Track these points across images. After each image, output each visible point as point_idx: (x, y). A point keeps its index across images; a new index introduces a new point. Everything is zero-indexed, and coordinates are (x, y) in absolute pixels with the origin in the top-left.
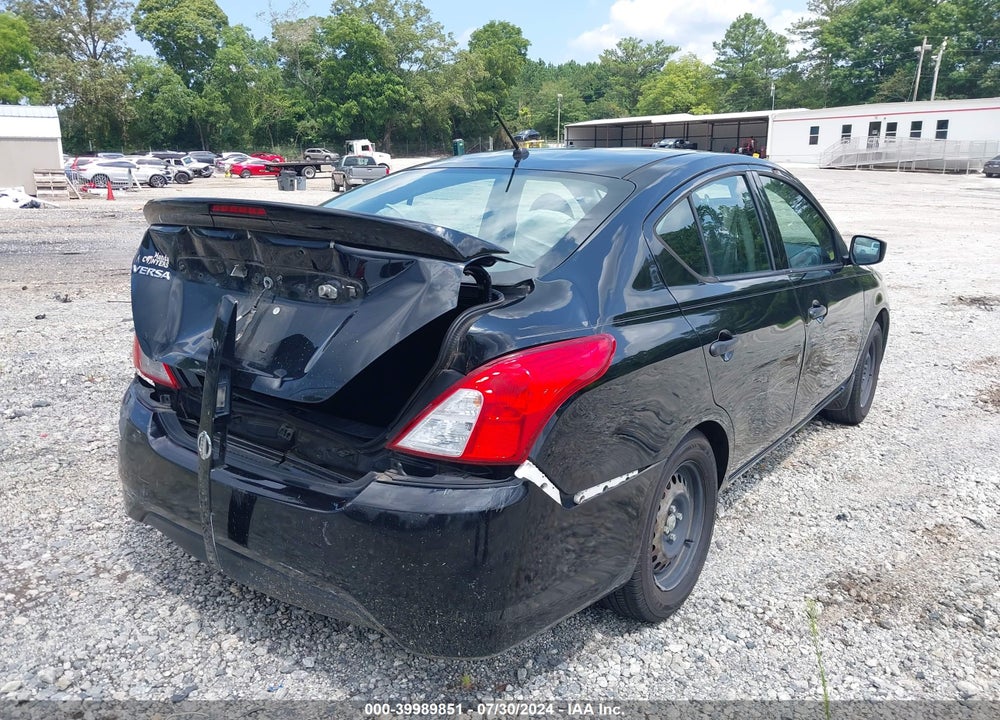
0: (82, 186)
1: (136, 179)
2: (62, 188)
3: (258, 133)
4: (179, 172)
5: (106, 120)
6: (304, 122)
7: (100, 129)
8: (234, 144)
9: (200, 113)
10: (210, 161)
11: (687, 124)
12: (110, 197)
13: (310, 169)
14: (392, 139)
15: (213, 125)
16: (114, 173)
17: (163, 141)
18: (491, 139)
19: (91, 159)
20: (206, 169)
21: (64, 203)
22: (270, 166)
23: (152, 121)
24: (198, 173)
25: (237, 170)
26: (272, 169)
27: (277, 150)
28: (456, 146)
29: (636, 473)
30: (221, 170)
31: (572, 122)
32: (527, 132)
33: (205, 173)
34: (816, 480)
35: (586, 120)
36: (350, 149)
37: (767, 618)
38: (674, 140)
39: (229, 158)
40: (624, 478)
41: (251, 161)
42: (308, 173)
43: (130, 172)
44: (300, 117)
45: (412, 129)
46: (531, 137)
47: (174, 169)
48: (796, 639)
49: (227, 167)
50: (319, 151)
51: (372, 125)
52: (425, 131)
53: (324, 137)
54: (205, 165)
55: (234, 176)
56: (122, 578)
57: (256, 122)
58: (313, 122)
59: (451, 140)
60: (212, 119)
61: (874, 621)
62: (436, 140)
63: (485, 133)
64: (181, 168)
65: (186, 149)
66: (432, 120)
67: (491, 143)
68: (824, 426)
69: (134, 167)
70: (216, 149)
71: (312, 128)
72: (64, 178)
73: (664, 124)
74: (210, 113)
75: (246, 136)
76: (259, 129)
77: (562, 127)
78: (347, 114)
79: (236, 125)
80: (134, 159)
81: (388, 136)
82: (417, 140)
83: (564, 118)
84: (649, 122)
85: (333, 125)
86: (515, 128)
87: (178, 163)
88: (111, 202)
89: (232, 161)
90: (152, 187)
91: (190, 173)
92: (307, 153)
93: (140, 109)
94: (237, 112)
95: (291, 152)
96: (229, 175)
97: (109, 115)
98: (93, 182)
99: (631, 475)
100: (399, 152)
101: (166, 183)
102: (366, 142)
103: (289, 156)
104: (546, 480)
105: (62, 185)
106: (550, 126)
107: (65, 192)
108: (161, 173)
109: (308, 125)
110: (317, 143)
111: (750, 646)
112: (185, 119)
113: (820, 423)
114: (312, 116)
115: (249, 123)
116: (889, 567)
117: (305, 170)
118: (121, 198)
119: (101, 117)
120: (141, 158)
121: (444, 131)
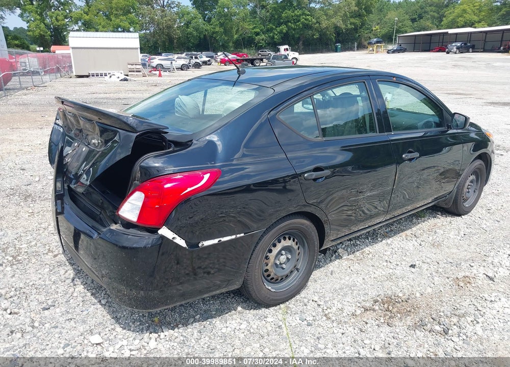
0: (150, 70)
1: (174, 66)
2: (139, 71)
3: (236, 42)
4: (196, 62)
5: (167, 37)
6: (258, 36)
7: (164, 42)
8: (224, 48)
9: (208, 33)
10: (212, 57)
11: (471, 33)
12: (160, 75)
13: (258, 61)
14: (303, 44)
15: (215, 38)
16: (166, 64)
17: (192, 47)
18: (356, 43)
19: (156, 57)
20: (209, 61)
21: (139, 79)
22: (239, 59)
23: (187, 37)
24: (205, 63)
25: (223, 62)
26: (239, 61)
27: (245, 51)
28: (336, 47)
29: (242, 235)
30: (216, 61)
31: (403, 33)
32: (375, 40)
33: (208, 63)
34: (414, 245)
35: (411, 32)
36: (278, 50)
37: (327, 312)
38: (461, 43)
39: (220, 55)
40: (234, 237)
41: (231, 56)
42: (257, 63)
43: (172, 63)
44: (257, 34)
45: (314, 39)
46: (378, 42)
47: (194, 61)
48: (335, 324)
49: (219, 60)
50: (265, 51)
51: (293, 38)
52: (321, 40)
53: (269, 44)
54: (209, 59)
55: (222, 64)
56: (55, 256)
57: (236, 36)
58: (263, 36)
59: (334, 44)
60: (214, 35)
61: (386, 321)
62: (327, 44)
63: (353, 41)
64: (197, 61)
65: (201, 51)
66: (325, 34)
67: (356, 46)
68: (442, 215)
69: (174, 60)
70: (215, 51)
71: (263, 40)
72: (140, 67)
73: (456, 34)
74: (214, 33)
75: (231, 44)
76: (237, 40)
77: (396, 36)
78: (281, 32)
79: (226, 38)
80: (176, 56)
81: (301, 42)
82: (316, 44)
83: (398, 31)
84: (447, 33)
85: (273, 38)
86: (370, 37)
87: (196, 58)
88: (160, 78)
89: (222, 57)
90: (182, 70)
91: (201, 63)
92: (259, 52)
93: (183, 32)
94: (227, 32)
95: (252, 52)
96: (220, 64)
97: (168, 35)
98: (155, 68)
99: (238, 236)
100: (306, 51)
101: (189, 68)
102: (287, 47)
103: (250, 54)
104: (175, 236)
105: (139, 70)
106: (390, 36)
107: (141, 73)
108: (186, 63)
109: (261, 38)
110: (265, 47)
111: (309, 325)
112: (202, 36)
113: (440, 213)
114: (263, 33)
115: (232, 36)
116: (418, 295)
117: (255, 62)
118: (166, 76)
119: (165, 36)
120: (180, 55)
121: (331, 40)
